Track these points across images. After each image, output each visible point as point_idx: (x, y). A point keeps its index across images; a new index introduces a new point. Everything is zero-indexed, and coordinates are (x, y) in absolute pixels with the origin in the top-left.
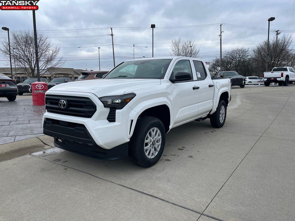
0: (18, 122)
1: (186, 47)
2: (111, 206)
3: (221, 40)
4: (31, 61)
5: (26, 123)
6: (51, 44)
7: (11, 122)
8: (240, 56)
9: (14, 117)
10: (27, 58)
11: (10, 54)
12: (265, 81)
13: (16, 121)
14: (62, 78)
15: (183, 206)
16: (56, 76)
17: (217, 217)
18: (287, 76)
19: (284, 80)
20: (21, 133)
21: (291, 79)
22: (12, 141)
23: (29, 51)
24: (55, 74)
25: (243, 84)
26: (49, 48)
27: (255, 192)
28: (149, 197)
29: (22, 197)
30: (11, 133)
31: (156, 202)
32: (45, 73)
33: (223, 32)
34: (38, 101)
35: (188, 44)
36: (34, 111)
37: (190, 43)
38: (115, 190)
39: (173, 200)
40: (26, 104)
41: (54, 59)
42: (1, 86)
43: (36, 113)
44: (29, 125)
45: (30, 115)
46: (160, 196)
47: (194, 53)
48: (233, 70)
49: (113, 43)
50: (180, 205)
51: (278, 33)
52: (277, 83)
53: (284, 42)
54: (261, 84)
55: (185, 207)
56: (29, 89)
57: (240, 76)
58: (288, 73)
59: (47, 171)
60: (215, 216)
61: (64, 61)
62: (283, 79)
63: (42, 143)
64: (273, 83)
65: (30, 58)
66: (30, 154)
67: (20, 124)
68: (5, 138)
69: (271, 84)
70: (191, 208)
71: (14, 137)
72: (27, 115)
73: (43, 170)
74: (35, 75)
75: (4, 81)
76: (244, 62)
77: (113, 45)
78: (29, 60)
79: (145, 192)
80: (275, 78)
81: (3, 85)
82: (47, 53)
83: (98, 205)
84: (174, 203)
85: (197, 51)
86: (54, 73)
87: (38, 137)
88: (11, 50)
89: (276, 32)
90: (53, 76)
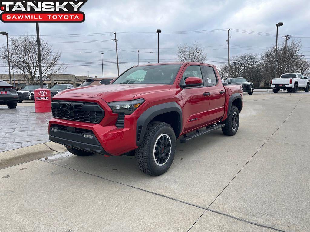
0: (22, 129)
1: (192, 52)
2: (121, 204)
3: (229, 45)
4: (31, 67)
5: (31, 130)
6: (52, 49)
7: (15, 129)
8: (248, 62)
9: (18, 124)
10: (26, 64)
11: (9, 60)
12: (274, 88)
13: (20, 128)
14: (63, 84)
15: (189, 203)
16: (56, 82)
17: (220, 212)
18: (296, 83)
19: (293, 87)
20: (27, 139)
21: (300, 85)
22: (19, 147)
23: (29, 56)
24: (56, 81)
25: (251, 91)
26: (49, 54)
27: (257, 190)
28: (158, 196)
29: (35, 198)
30: (18, 140)
31: (164, 200)
32: (46, 80)
33: (231, 37)
34: (40, 108)
35: (195, 49)
36: (38, 118)
37: (197, 48)
38: (124, 190)
39: (180, 198)
40: (28, 111)
41: (55, 65)
42: (1, 93)
43: (40, 120)
44: (34, 132)
45: (34, 122)
46: (168, 195)
47: (201, 59)
48: (241, 77)
49: (117, 48)
50: (187, 202)
51: (287, 38)
52: (286, 89)
53: (294, 48)
54: (269, 91)
55: (191, 203)
56: (30, 96)
57: (248, 82)
58: (297, 79)
59: (58, 174)
60: (219, 211)
61: (65, 67)
62: (292, 85)
63: (50, 149)
64: (282, 90)
65: (30, 64)
66: (38, 159)
67: (25, 131)
68: (12, 144)
69: (280, 91)
70: (197, 205)
71: (20, 143)
72: (31, 122)
73: (52, 174)
74: (35, 82)
75: (4, 88)
76: (253, 68)
77: (117, 50)
78: (28, 66)
79: (153, 192)
80: (284, 85)
81: (4, 92)
82: (48, 58)
83: (109, 204)
84: (181, 200)
85: (204, 57)
86: (54, 79)
87: (45, 143)
88: (10, 56)
89: (285, 37)
90: (53, 82)
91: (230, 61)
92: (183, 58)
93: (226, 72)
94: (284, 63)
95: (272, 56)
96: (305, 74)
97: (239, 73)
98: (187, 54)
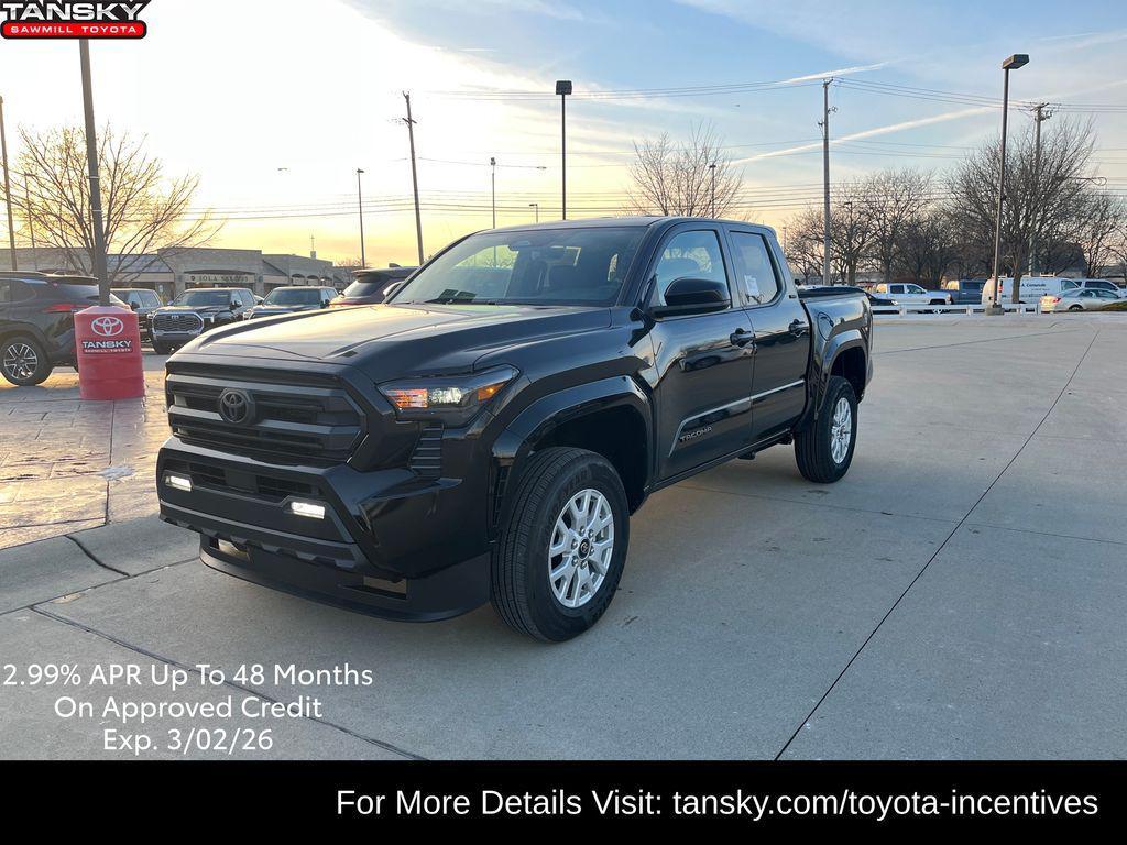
8: (898, 201)
11: (8, 198)
16: (193, 279)
24: (190, 272)
26: (158, 173)
32: (148, 270)
33: (834, 109)
34: (99, 382)
35: (699, 156)
37: (705, 152)
41: (179, 214)
49: (413, 151)
51: (1041, 114)
53: (1065, 151)
61: (217, 223)
65: (85, 213)
76: (915, 225)
77: (413, 160)
78: (81, 219)
85: (733, 184)
86: (183, 267)
87: (75, 535)
89: (1035, 109)
90: (180, 278)
91: (831, 200)
92: (653, 189)
93: (818, 239)
94: (1028, 206)
95: (986, 181)
96: (1108, 248)
97: (863, 242)
98: (669, 172)
